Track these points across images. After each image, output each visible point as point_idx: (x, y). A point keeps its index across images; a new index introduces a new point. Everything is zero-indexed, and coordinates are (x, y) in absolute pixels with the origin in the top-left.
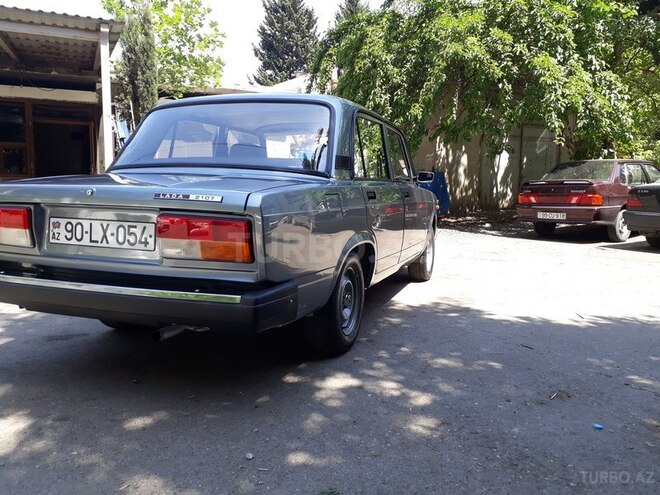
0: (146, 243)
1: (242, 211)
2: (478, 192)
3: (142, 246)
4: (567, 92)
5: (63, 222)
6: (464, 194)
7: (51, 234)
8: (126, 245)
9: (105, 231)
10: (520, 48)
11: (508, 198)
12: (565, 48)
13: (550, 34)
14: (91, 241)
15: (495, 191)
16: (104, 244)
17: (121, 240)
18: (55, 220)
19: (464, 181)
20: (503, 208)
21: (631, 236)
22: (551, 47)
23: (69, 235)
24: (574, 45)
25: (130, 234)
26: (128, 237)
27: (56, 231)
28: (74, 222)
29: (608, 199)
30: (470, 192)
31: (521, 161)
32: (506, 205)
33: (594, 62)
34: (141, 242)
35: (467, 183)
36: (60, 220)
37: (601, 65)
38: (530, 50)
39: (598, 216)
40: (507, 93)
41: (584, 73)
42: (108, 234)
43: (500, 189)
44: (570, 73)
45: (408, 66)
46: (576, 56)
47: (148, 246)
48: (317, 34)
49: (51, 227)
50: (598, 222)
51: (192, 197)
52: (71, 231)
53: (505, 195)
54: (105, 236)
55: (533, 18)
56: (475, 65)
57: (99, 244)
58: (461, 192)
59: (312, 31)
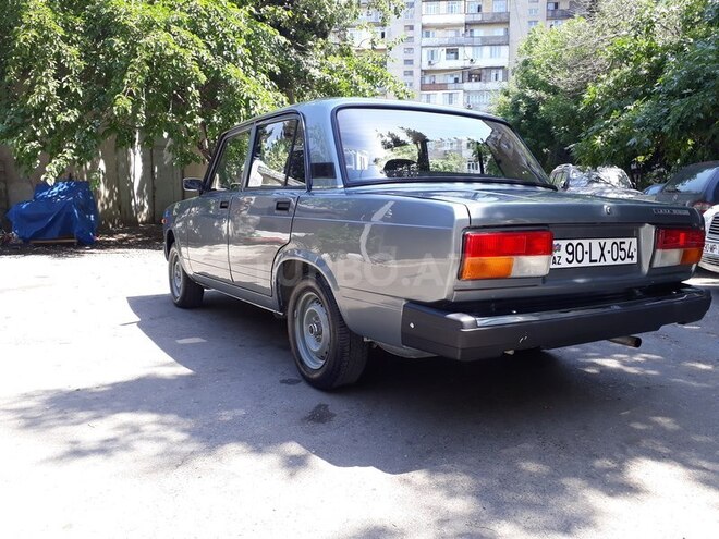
0: (632, 257)
2: (118, 205)
3: (630, 261)
5: (564, 244)
6: (106, 207)
8: (619, 261)
9: (602, 249)
11: (145, 211)
12: (244, 63)
14: (591, 261)
15: (133, 204)
16: (602, 262)
17: (615, 256)
18: (556, 243)
19: (104, 191)
20: (142, 223)
23: (570, 258)
24: (251, 62)
25: (621, 250)
26: (620, 253)
27: (557, 254)
28: (575, 243)
30: (111, 204)
31: (153, 171)
32: (144, 218)
34: (628, 256)
35: (107, 195)
36: (561, 242)
38: (216, 59)
42: (605, 252)
43: (138, 201)
46: (253, 73)
47: (634, 261)
51: (674, 213)
52: (572, 253)
53: (142, 207)
54: (602, 255)
57: (598, 264)
58: (103, 205)
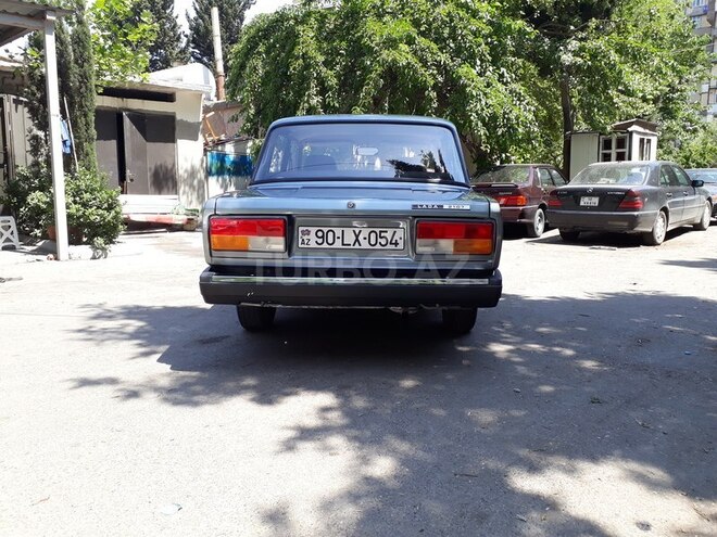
0: (396, 244)
1: (487, 216)
3: (393, 247)
4: (490, 102)
5: (313, 230)
7: (300, 240)
8: (378, 247)
9: (357, 236)
10: (443, 58)
12: (482, 61)
13: (471, 47)
14: (343, 244)
16: (357, 246)
17: (373, 242)
18: (305, 228)
21: (544, 231)
22: (470, 58)
23: (320, 241)
24: (490, 58)
25: (381, 237)
26: (379, 240)
27: (305, 237)
28: (325, 230)
29: (529, 200)
33: (506, 74)
34: (391, 243)
36: (309, 228)
37: (511, 77)
38: (453, 61)
39: (523, 214)
40: (431, 100)
41: (499, 85)
42: (361, 238)
44: (488, 85)
45: (338, 68)
46: (491, 68)
47: (398, 247)
48: (174, 15)
49: (300, 234)
50: (523, 220)
51: (446, 207)
52: (323, 237)
54: (357, 240)
55: (454, 29)
56: (409, 72)
57: (352, 247)
59: (168, 11)
